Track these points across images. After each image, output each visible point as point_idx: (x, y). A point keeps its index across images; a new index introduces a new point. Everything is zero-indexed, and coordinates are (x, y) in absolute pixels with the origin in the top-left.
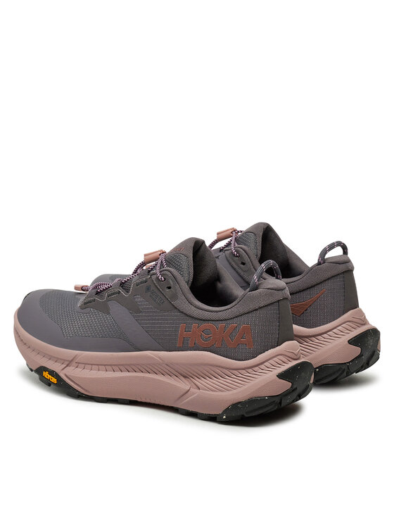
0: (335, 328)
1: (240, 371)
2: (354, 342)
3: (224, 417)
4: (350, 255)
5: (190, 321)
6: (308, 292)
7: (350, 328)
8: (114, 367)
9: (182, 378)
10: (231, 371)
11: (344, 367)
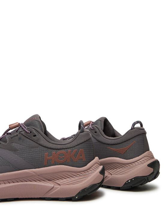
0: (140, 159)
1: (81, 173)
2: (150, 165)
3: (77, 197)
4: (144, 127)
5: (50, 150)
6: (127, 142)
7: (147, 159)
8: (5, 182)
9: (47, 181)
10: (77, 173)
11: (146, 178)
